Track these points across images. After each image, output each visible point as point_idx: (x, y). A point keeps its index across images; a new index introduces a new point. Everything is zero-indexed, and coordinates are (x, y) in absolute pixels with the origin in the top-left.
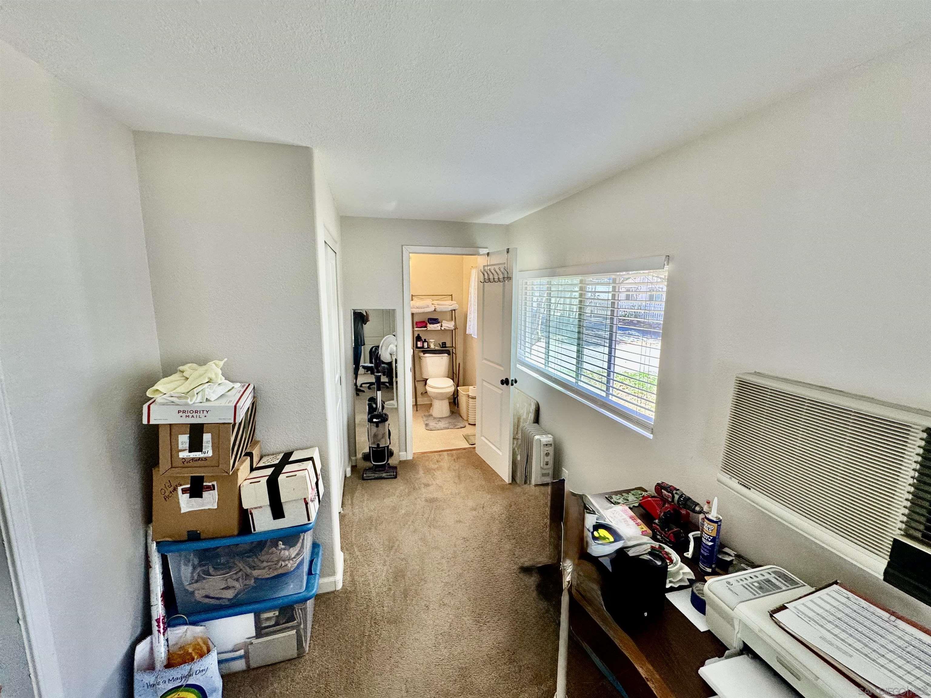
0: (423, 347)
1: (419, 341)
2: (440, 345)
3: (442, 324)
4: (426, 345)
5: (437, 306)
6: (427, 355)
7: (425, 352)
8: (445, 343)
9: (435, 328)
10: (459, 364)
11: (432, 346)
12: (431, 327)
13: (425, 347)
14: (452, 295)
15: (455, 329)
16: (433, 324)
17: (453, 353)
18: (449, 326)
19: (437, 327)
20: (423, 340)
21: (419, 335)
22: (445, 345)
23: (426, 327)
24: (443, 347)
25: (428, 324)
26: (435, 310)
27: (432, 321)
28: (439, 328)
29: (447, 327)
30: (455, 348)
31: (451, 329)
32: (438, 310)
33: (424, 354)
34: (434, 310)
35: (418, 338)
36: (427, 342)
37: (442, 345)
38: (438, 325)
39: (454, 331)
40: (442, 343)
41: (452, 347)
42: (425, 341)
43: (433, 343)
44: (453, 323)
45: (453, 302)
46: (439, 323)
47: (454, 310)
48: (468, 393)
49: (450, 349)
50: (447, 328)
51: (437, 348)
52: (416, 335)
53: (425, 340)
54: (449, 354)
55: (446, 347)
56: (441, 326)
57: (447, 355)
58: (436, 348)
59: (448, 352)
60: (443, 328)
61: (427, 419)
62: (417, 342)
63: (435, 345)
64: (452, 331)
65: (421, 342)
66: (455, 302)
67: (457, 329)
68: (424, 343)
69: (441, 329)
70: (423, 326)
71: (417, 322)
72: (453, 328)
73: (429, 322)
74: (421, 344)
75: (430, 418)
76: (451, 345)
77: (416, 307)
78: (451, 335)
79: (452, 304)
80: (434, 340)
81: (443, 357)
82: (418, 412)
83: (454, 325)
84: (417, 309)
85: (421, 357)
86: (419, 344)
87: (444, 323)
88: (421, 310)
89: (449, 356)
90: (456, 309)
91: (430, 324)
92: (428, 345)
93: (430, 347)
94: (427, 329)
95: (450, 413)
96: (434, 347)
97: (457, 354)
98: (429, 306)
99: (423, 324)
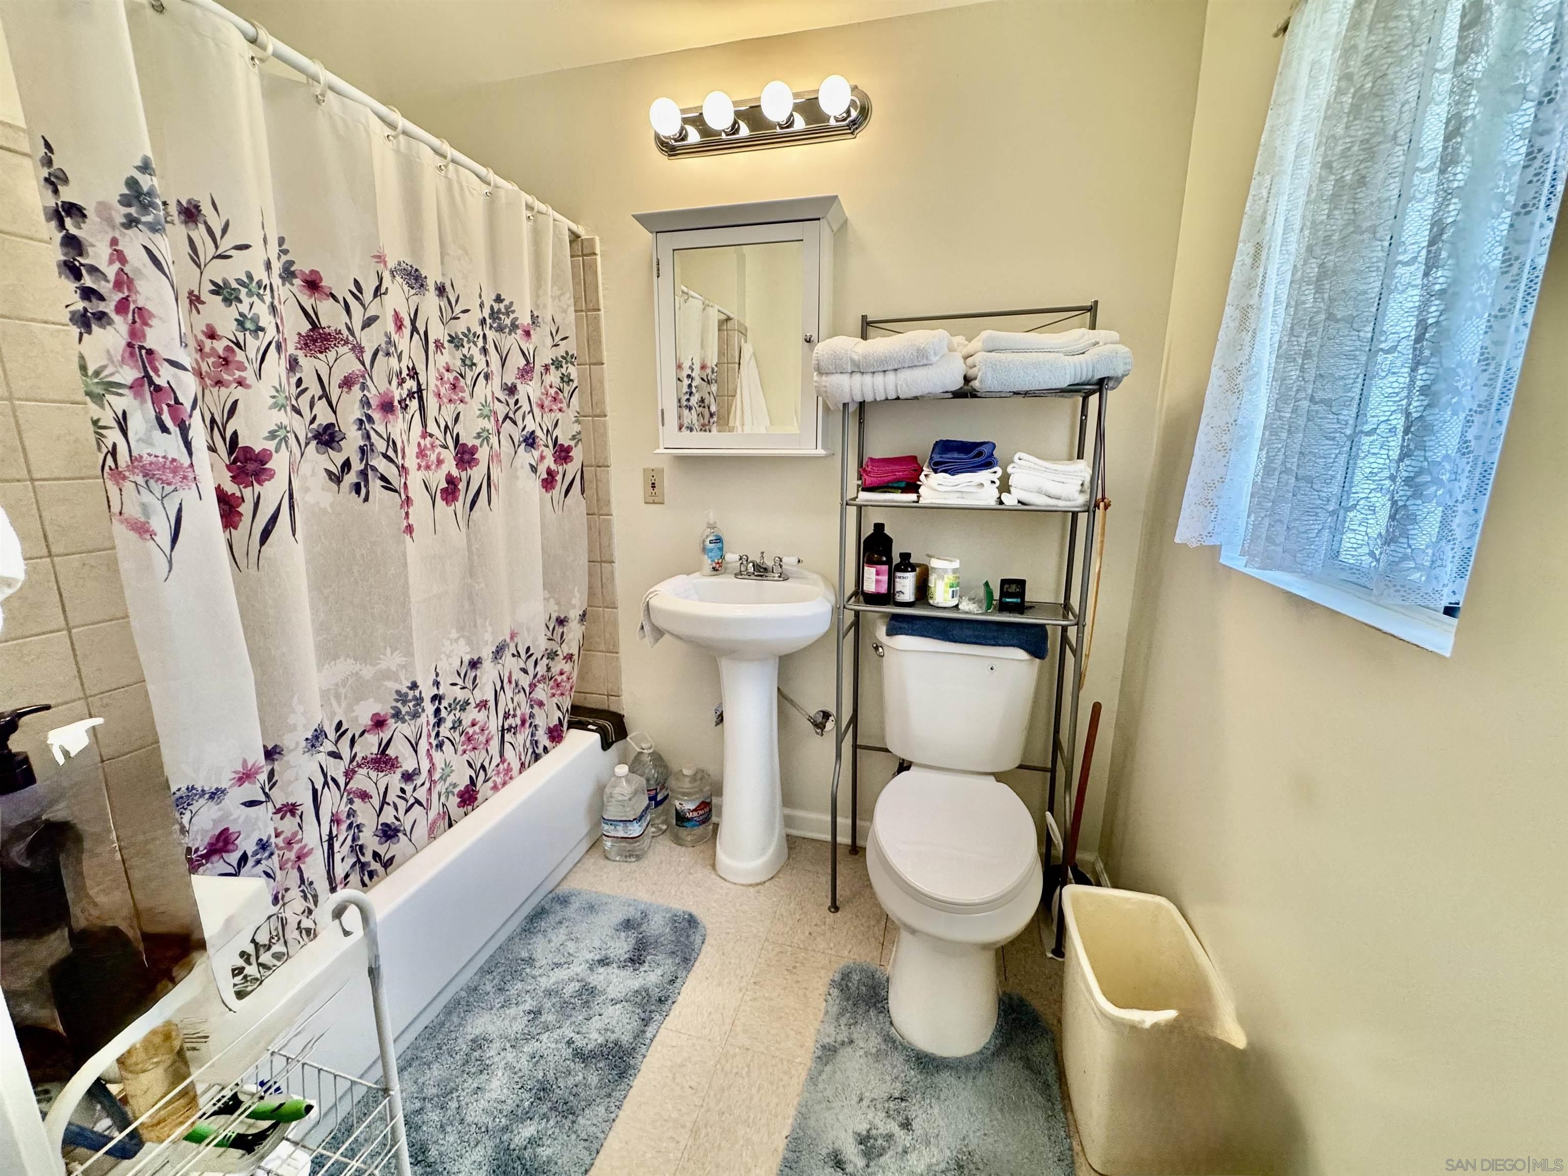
0: (888, 598)
1: (871, 562)
2: (989, 593)
3: (1005, 478)
4: (906, 585)
6: (904, 641)
7: (901, 624)
8: (1022, 583)
9: (963, 494)
10: (1097, 709)
11: (943, 595)
12: (938, 487)
13: (900, 598)
14: (1092, 308)
15: (1091, 508)
16: (952, 472)
17: (1065, 640)
18: (1055, 489)
19: (974, 490)
20: (896, 560)
21: (879, 527)
22: (1022, 595)
23: (913, 487)
24: (1003, 608)
25: (926, 470)
26: (967, 387)
27: (956, 456)
28: (988, 497)
30: (1080, 623)
31: (1062, 504)
32: (984, 382)
33: (890, 633)
34: (959, 381)
35: (877, 547)
36: (913, 568)
37: (1003, 594)
38: (984, 476)
39: (1083, 519)
40: (1004, 582)
41: (1067, 606)
42: (906, 563)
43: (949, 578)
44: (1079, 469)
45: (1099, 334)
46: (988, 464)
47: (1099, 383)
49: (1053, 623)
50: (1038, 499)
51: (970, 609)
52: (868, 531)
53: (905, 557)
54: (1037, 651)
55: (1021, 608)
56: (1004, 486)
57: (1021, 654)
58: (966, 606)
59: (1032, 641)
60: (1010, 500)
61: (843, 1036)
62: (866, 568)
63: (960, 589)
64: (1075, 515)
65: (885, 568)
66: (1115, 335)
67: (1106, 508)
68: (898, 574)
69: (1001, 503)
70: (898, 480)
71: (872, 460)
72: (1081, 500)
73: (937, 458)
74: (879, 577)
75: (858, 1033)
76: (1057, 596)
77: (853, 362)
78: (1063, 538)
79: (1097, 343)
80: (956, 564)
81: (996, 664)
82: (838, 914)
83: (1087, 484)
84: (857, 377)
85: (876, 648)
86: (874, 577)
87: (1020, 467)
88: (879, 379)
89: (1038, 660)
90: (1109, 378)
91: (937, 467)
92: (923, 590)
93: (931, 602)
94: (919, 497)
95: (995, 1036)
96: (954, 602)
97: (1087, 656)
98: (934, 359)
99: (900, 472)
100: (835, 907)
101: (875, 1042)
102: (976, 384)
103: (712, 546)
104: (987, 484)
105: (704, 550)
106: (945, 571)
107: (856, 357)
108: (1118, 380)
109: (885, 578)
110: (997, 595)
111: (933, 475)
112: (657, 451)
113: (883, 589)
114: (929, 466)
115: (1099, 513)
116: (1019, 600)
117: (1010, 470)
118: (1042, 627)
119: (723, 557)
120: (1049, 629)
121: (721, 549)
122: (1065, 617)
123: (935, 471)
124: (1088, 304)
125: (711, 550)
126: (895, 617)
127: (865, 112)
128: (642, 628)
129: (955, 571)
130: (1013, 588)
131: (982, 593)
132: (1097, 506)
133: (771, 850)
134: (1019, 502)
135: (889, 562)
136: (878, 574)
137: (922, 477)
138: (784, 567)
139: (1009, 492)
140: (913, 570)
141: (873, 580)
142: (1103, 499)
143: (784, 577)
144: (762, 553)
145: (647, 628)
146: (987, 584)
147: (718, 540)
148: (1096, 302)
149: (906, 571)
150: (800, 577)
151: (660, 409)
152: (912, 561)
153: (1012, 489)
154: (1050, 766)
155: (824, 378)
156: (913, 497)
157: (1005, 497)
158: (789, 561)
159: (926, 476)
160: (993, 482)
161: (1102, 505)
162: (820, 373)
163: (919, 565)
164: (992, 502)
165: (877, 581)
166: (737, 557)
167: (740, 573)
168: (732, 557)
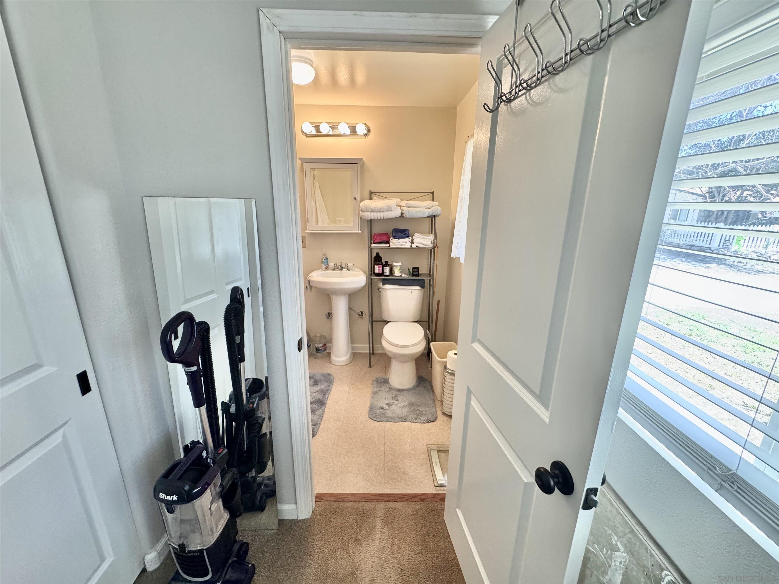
0: (382, 274)
1: (377, 264)
2: (410, 272)
3: (412, 240)
4: (387, 270)
5: (404, 209)
6: (387, 286)
7: (386, 282)
8: (418, 268)
9: (402, 245)
10: (438, 302)
11: (397, 273)
12: (395, 243)
13: (385, 274)
14: (433, 193)
15: (434, 248)
16: (399, 239)
17: (430, 283)
18: (425, 243)
19: (404, 243)
20: (384, 263)
21: (378, 254)
22: (418, 271)
23: (388, 242)
24: (413, 275)
25: (391, 238)
26: (402, 215)
27: (399, 234)
28: (408, 245)
29: (421, 243)
30: (433, 279)
31: (427, 247)
32: (406, 215)
33: (383, 284)
34: (400, 215)
35: (377, 259)
37: (413, 271)
38: (407, 240)
40: (413, 268)
41: (430, 274)
42: (386, 264)
43: (399, 268)
44: (431, 237)
45: (435, 203)
46: (408, 236)
47: (435, 216)
48: (445, 360)
49: (426, 279)
50: (421, 246)
51: (405, 276)
52: (374, 255)
53: (386, 262)
54: (423, 286)
55: (418, 275)
56: (412, 242)
57: (418, 288)
58: (403, 275)
59: (421, 284)
60: (414, 246)
61: (379, 389)
62: (375, 266)
63: (402, 271)
64: (431, 250)
65: (381, 266)
66: (437, 203)
67: (437, 248)
68: (385, 267)
69: (411, 247)
70: (384, 241)
71: (375, 234)
72: (431, 246)
73: (394, 235)
74: (380, 268)
75: (383, 388)
76: (428, 272)
77: (371, 209)
78: (428, 256)
79: (433, 206)
80: (400, 264)
81: (412, 291)
82: (371, 368)
83: (433, 241)
84: (372, 213)
85: (379, 289)
86: (378, 268)
87: (416, 237)
88: (379, 214)
89: (423, 289)
90: (436, 215)
91: (395, 237)
92: (391, 271)
93: (394, 275)
94: (390, 246)
95: (417, 382)
96: (400, 275)
97: (435, 287)
98: (393, 209)
99: (385, 238)
100: (370, 367)
101: (387, 389)
102: (404, 215)
103: (325, 261)
104: (408, 242)
105: (322, 262)
106: (397, 266)
107: (372, 208)
108: (439, 215)
109: (381, 269)
110: (412, 272)
111: (393, 239)
112: (306, 231)
113: (381, 272)
114: (392, 237)
115: (436, 249)
116: (417, 273)
117: (413, 238)
118: (424, 280)
119: (328, 264)
120: (425, 280)
121: (327, 262)
122: (430, 277)
123: (394, 238)
124: (432, 191)
125: (325, 262)
126: (384, 279)
127: (369, 131)
128: (307, 287)
129: (400, 266)
130: (416, 270)
131: (407, 271)
132: (435, 247)
133: (348, 355)
134: (416, 246)
135: (382, 264)
136: (379, 267)
137: (391, 240)
138: (349, 267)
139: (413, 244)
140: (389, 266)
141: (377, 269)
142: (437, 246)
143: (348, 270)
144: (341, 263)
145: (308, 287)
146: (409, 269)
147: (327, 259)
148: (434, 191)
149: (387, 266)
150: (353, 270)
151: (307, 218)
152: (388, 263)
153: (414, 243)
154: (428, 320)
155: (363, 213)
156: (388, 245)
157: (413, 245)
158: (350, 264)
159: (392, 239)
160: (409, 241)
161: (436, 247)
162: (362, 211)
163: (390, 264)
164: (409, 247)
165: (379, 270)
166: (333, 264)
167: (334, 269)
168: (331, 264)
